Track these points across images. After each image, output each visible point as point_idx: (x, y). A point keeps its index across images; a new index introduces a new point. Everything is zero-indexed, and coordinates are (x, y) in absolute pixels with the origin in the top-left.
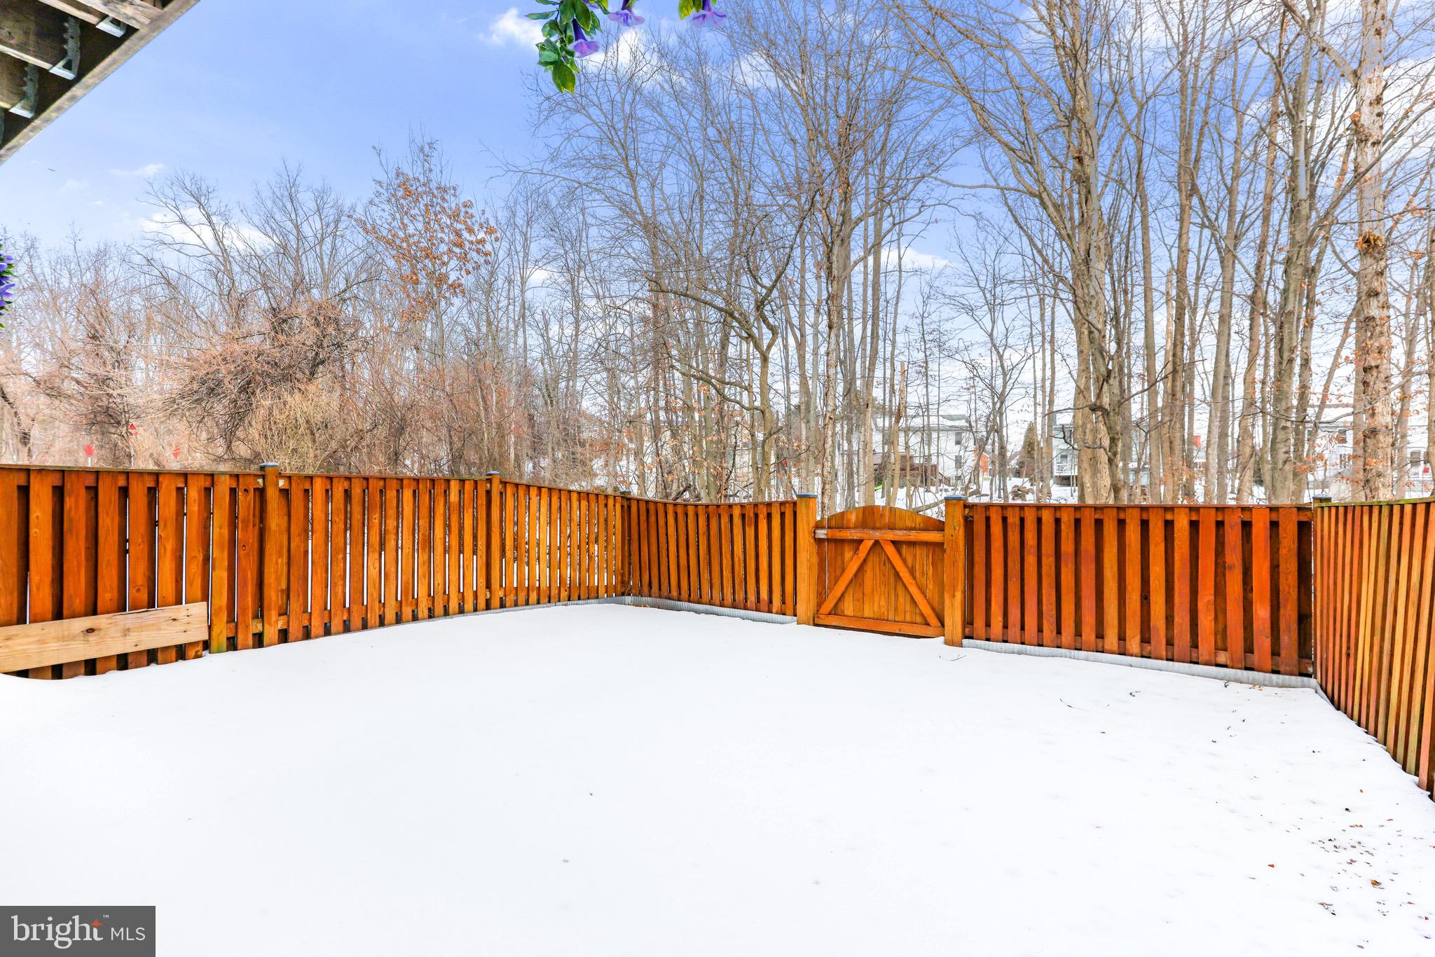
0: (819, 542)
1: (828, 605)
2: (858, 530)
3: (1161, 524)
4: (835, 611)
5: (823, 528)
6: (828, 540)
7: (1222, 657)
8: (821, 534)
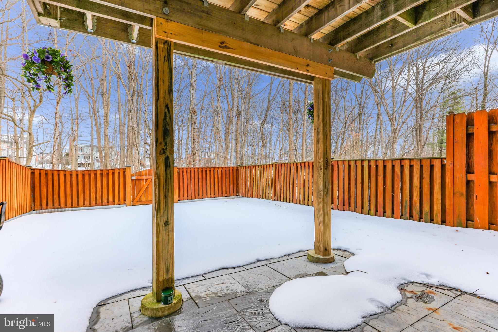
0: (133, 180)
1: (137, 199)
2: (146, 176)
3: (217, 171)
4: (140, 200)
5: (134, 176)
6: (135, 180)
7: (226, 195)
8: (134, 178)
